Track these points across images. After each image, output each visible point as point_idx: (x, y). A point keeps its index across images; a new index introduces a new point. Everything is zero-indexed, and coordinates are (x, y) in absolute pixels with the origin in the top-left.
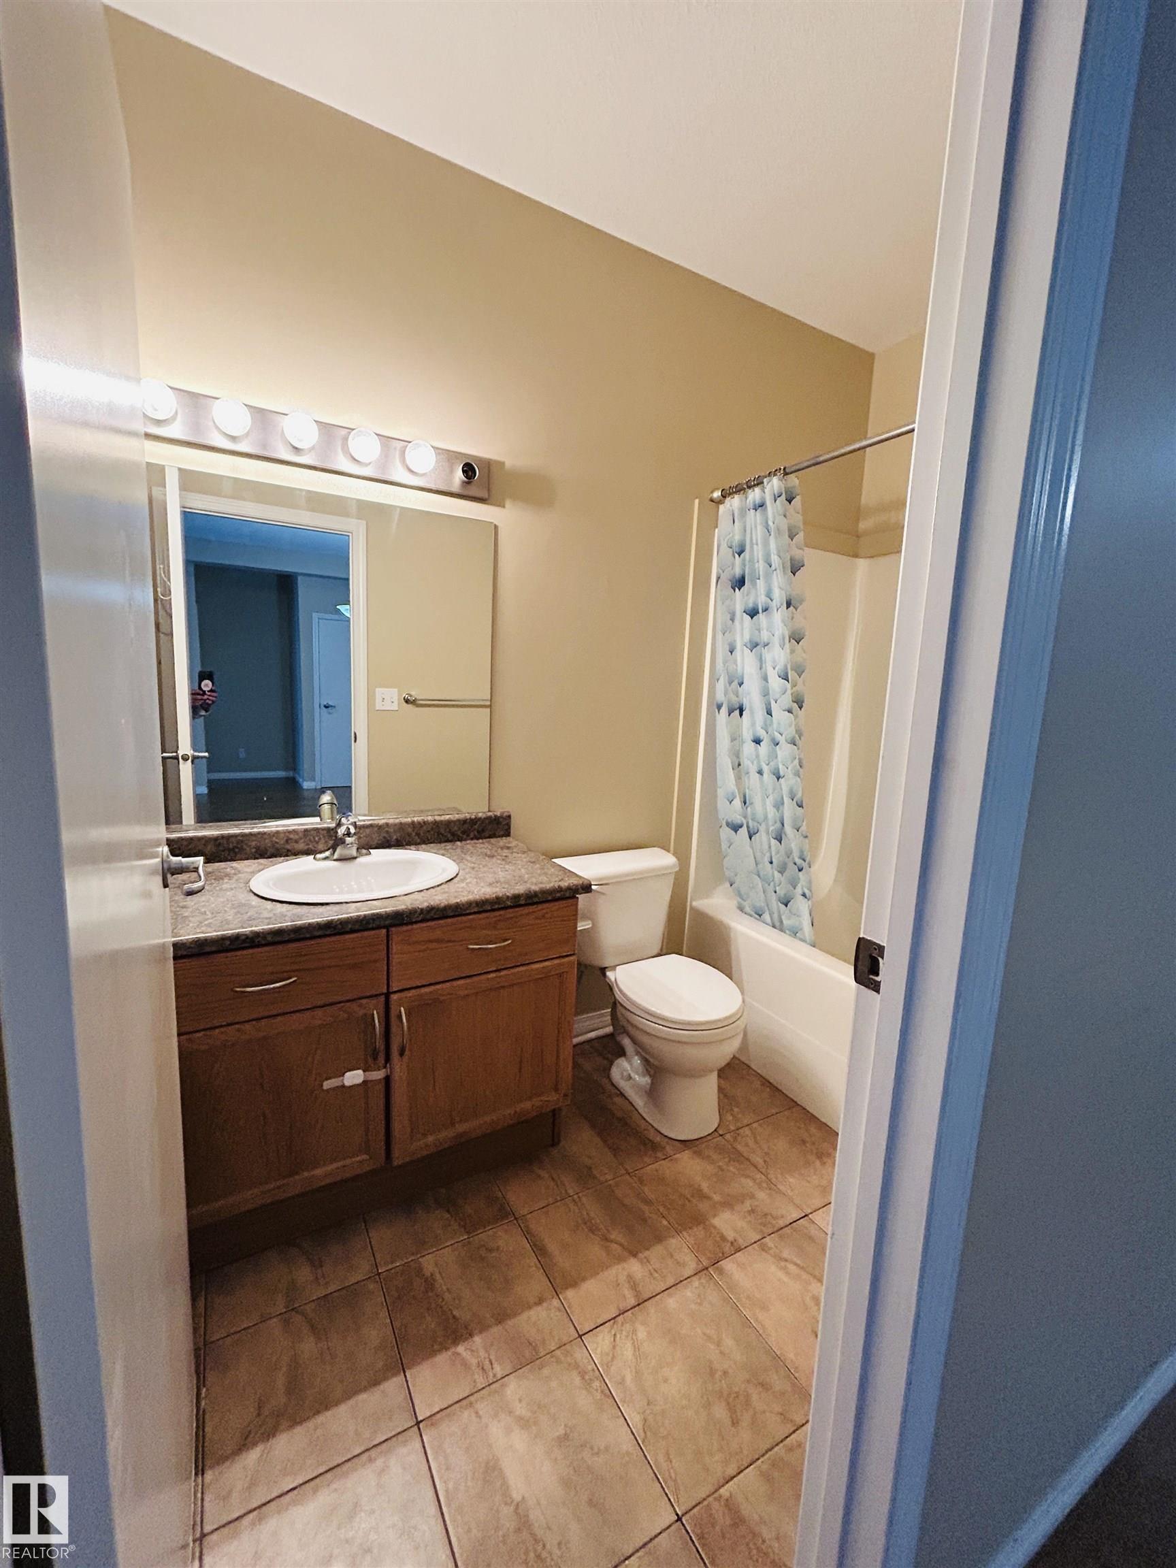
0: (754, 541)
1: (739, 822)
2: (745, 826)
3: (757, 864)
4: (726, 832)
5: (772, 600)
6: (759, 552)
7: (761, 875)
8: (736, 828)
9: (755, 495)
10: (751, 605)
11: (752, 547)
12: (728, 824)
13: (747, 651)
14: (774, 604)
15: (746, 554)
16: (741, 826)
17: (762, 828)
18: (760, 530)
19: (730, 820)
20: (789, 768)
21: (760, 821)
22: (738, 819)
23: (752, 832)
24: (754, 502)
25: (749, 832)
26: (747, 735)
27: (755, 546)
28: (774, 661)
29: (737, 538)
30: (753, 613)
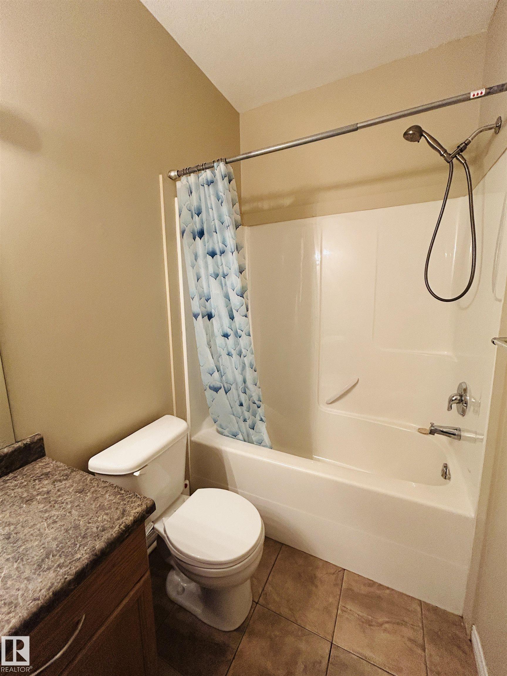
0: (209, 206)
1: (219, 386)
2: (223, 387)
3: (232, 408)
4: (209, 393)
5: (226, 247)
6: (214, 214)
7: (235, 413)
8: (216, 390)
9: (207, 174)
10: (211, 250)
11: (208, 211)
12: (210, 388)
13: (212, 279)
14: (228, 249)
15: (204, 215)
16: (220, 388)
17: (233, 387)
18: (213, 198)
19: (212, 385)
20: (249, 351)
21: (232, 383)
22: (218, 384)
23: (227, 390)
24: (207, 180)
25: (225, 390)
26: (218, 333)
27: (210, 210)
28: (232, 285)
29: (195, 204)
30: (213, 254)
